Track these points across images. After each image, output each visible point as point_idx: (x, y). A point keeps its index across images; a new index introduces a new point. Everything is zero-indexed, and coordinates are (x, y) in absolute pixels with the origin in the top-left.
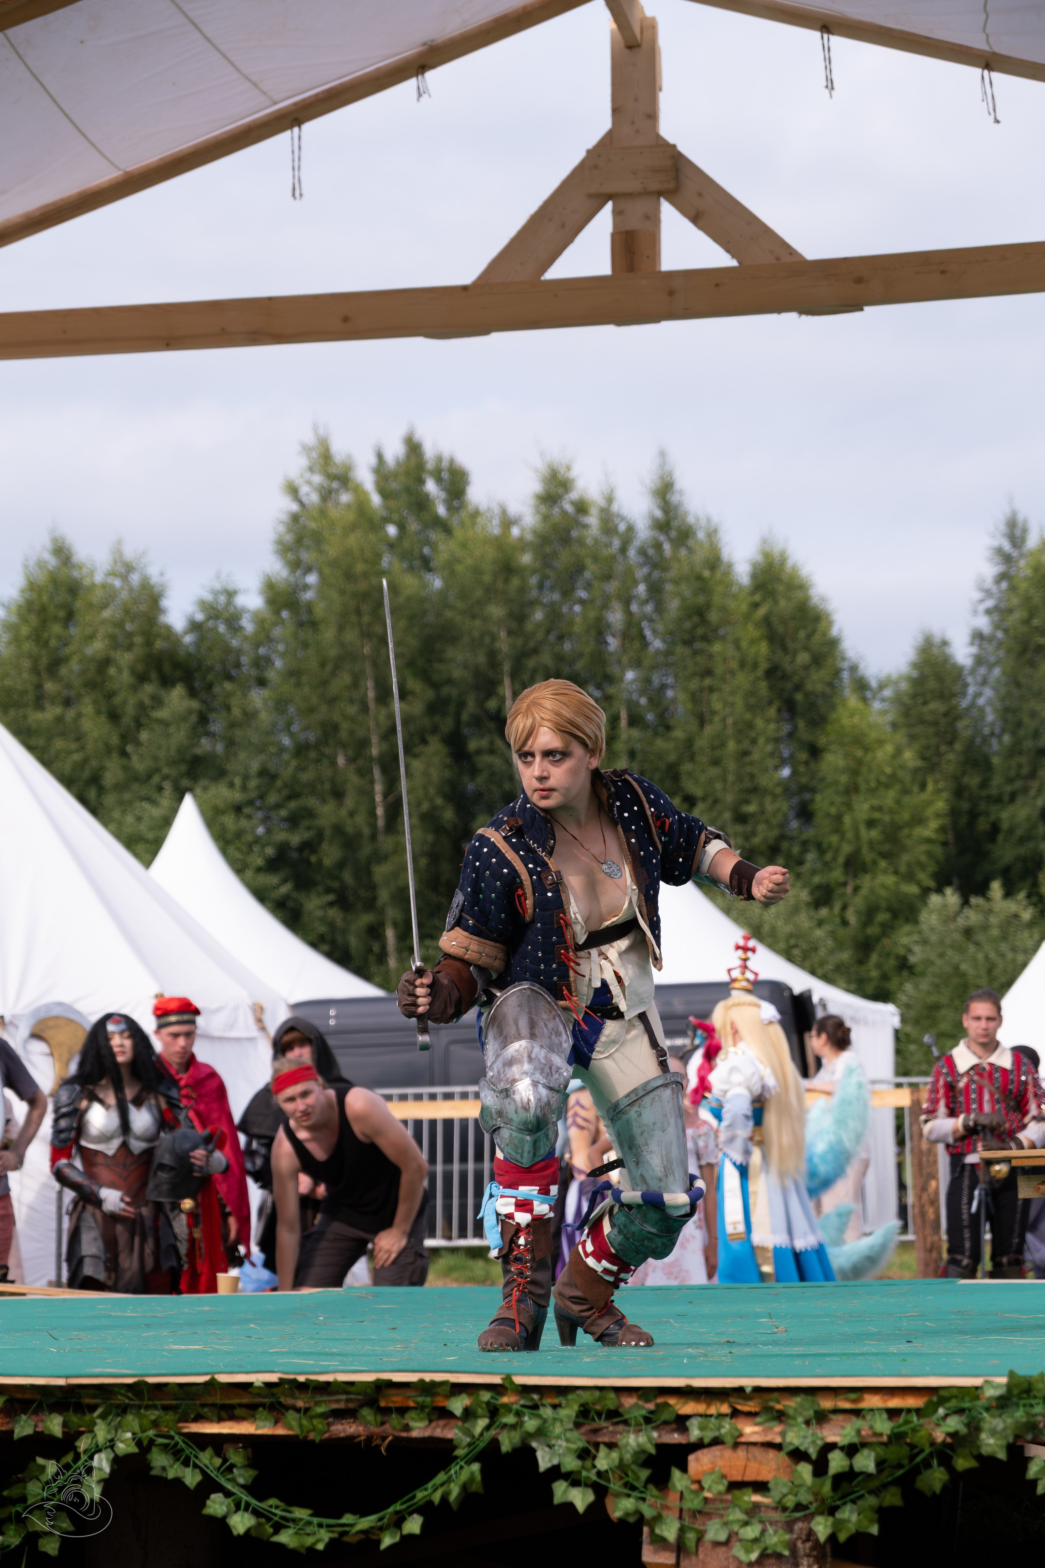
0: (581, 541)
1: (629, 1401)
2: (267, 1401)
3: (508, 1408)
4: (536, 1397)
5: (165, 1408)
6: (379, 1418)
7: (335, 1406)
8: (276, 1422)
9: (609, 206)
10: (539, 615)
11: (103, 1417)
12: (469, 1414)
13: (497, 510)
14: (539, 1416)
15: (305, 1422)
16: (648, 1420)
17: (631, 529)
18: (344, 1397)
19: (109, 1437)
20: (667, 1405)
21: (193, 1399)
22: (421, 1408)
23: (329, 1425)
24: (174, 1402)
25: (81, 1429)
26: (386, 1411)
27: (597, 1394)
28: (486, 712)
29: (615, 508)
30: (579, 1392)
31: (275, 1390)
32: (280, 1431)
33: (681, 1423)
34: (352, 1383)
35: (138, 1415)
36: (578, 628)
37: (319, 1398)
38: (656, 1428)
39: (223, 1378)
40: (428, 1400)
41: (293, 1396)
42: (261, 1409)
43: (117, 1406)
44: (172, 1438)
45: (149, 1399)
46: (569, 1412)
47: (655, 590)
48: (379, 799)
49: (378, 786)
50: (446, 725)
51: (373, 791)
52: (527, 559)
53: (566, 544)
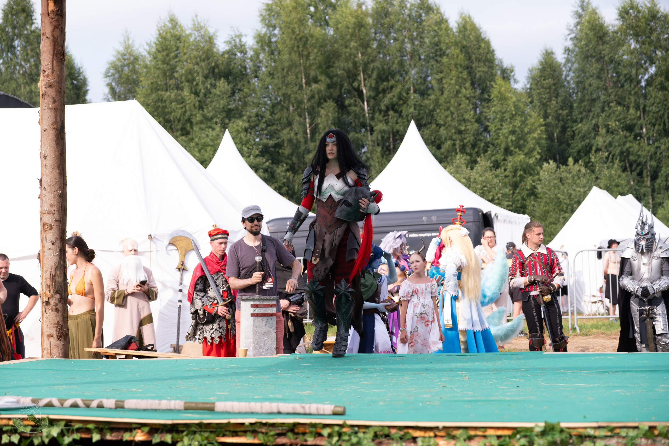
1: (393, 431)
2: (251, 429)
3: (345, 433)
4: (356, 429)
5: (211, 432)
6: (295, 436)
7: (277, 432)
8: (255, 437)
10: (374, 45)
11: (187, 435)
12: (330, 436)
14: (358, 437)
15: (266, 438)
16: (401, 438)
18: (280, 428)
19: (189, 443)
20: (408, 433)
21: (222, 428)
22: (311, 432)
23: (275, 439)
24: (214, 430)
25: (179, 440)
26: (298, 434)
27: (381, 428)
28: (353, 88)
30: (374, 428)
31: (254, 426)
32: (256, 441)
33: (414, 439)
34: (284, 424)
35: (201, 435)
36: (392, 50)
37: (271, 428)
38: (405, 441)
39: (233, 421)
40: (314, 430)
41: (261, 428)
42: (248, 433)
43: (193, 431)
44: (213, 444)
45: (205, 428)
46: (370, 435)
48: (308, 125)
49: (307, 120)
50: (336, 93)
51: (306, 122)
52: (370, 20)
53: (387, 14)
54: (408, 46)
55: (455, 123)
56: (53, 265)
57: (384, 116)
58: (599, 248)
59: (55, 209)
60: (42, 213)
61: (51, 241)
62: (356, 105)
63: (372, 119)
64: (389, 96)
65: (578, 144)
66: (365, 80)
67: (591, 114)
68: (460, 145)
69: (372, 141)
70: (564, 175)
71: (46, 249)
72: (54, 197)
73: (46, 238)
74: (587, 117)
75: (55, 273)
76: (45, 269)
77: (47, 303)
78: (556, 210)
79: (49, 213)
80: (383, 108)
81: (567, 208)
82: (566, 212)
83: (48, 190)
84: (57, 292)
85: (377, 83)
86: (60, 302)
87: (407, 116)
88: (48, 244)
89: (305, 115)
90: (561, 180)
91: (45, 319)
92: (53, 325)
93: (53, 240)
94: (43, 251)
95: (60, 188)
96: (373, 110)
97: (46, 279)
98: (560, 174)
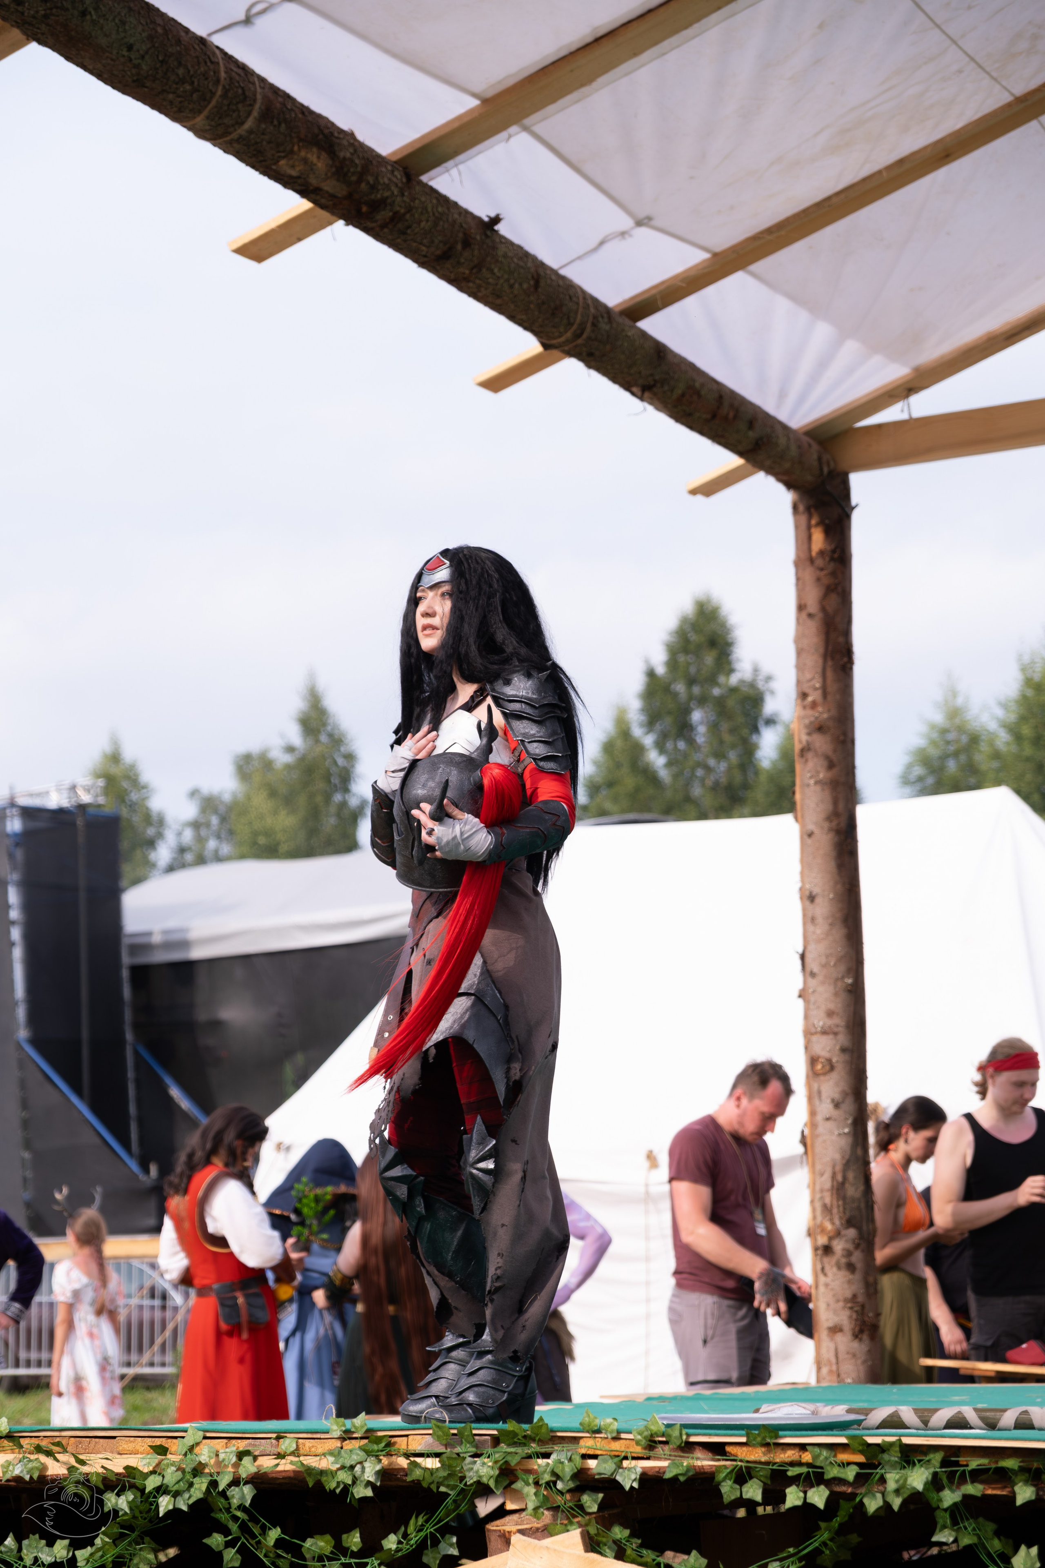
56: (837, 1156)
59: (838, 1021)
60: (808, 1033)
61: (833, 1101)
71: (819, 1118)
72: (836, 994)
73: (819, 1092)
75: (845, 1178)
76: (818, 1167)
77: (827, 1250)
79: (824, 1032)
83: (820, 978)
84: (850, 1223)
86: (857, 1246)
88: (825, 1108)
91: (822, 1289)
92: (841, 1304)
93: (837, 1096)
94: (812, 1123)
95: (849, 971)
97: (822, 1191)
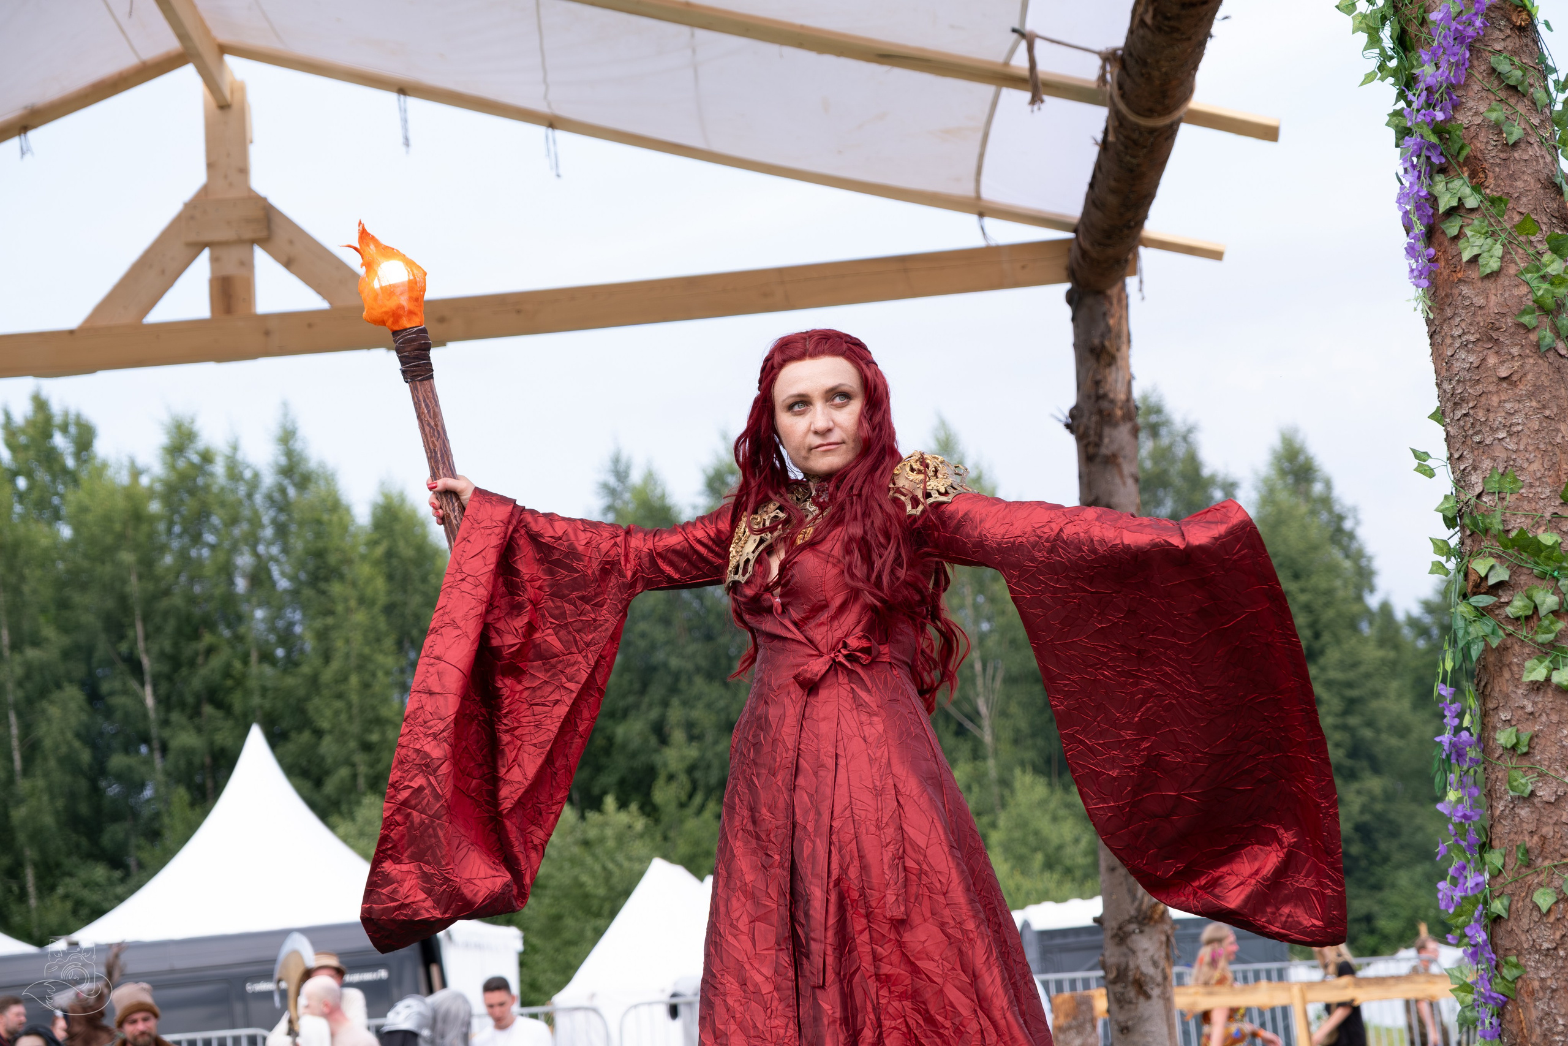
0: (207, 488)
9: (206, 254)
10: (168, 560)
13: (126, 462)
17: (256, 475)
28: (119, 654)
29: (240, 456)
36: (209, 570)
47: (281, 530)
48: (15, 743)
49: (15, 731)
50: (79, 670)
51: (9, 736)
52: (155, 507)
53: (192, 492)
54: (244, 560)
55: (355, 728)
57: (191, 718)
58: (674, 995)
62: (125, 692)
63: (165, 723)
64: (203, 671)
65: (619, 765)
66: (147, 637)
67: (646, 700)
68: (367, 776)
69: (168, 774)
70: (592, 833)
74: (636, 706)
78: (579, 913)
80: (190, 699)
81: (601, 908)
82: (598, 915)
85: (176, 645)
87: (245, 715)
89: (7, 717)
90: (586, 844)
96: (165, 702)
98: (584, 832)
